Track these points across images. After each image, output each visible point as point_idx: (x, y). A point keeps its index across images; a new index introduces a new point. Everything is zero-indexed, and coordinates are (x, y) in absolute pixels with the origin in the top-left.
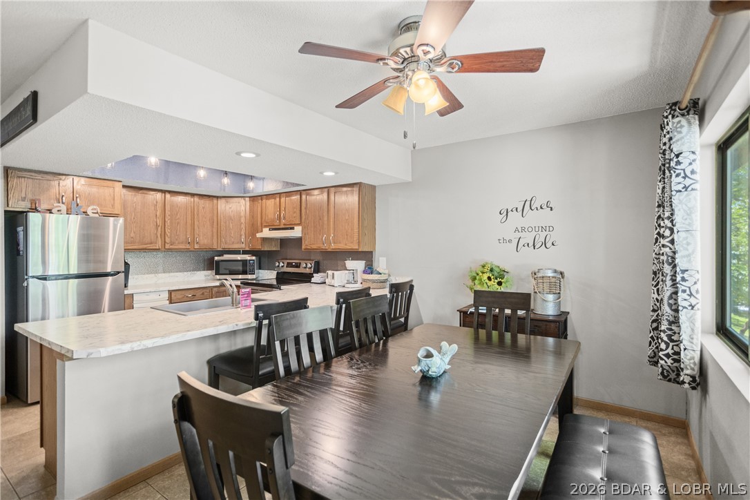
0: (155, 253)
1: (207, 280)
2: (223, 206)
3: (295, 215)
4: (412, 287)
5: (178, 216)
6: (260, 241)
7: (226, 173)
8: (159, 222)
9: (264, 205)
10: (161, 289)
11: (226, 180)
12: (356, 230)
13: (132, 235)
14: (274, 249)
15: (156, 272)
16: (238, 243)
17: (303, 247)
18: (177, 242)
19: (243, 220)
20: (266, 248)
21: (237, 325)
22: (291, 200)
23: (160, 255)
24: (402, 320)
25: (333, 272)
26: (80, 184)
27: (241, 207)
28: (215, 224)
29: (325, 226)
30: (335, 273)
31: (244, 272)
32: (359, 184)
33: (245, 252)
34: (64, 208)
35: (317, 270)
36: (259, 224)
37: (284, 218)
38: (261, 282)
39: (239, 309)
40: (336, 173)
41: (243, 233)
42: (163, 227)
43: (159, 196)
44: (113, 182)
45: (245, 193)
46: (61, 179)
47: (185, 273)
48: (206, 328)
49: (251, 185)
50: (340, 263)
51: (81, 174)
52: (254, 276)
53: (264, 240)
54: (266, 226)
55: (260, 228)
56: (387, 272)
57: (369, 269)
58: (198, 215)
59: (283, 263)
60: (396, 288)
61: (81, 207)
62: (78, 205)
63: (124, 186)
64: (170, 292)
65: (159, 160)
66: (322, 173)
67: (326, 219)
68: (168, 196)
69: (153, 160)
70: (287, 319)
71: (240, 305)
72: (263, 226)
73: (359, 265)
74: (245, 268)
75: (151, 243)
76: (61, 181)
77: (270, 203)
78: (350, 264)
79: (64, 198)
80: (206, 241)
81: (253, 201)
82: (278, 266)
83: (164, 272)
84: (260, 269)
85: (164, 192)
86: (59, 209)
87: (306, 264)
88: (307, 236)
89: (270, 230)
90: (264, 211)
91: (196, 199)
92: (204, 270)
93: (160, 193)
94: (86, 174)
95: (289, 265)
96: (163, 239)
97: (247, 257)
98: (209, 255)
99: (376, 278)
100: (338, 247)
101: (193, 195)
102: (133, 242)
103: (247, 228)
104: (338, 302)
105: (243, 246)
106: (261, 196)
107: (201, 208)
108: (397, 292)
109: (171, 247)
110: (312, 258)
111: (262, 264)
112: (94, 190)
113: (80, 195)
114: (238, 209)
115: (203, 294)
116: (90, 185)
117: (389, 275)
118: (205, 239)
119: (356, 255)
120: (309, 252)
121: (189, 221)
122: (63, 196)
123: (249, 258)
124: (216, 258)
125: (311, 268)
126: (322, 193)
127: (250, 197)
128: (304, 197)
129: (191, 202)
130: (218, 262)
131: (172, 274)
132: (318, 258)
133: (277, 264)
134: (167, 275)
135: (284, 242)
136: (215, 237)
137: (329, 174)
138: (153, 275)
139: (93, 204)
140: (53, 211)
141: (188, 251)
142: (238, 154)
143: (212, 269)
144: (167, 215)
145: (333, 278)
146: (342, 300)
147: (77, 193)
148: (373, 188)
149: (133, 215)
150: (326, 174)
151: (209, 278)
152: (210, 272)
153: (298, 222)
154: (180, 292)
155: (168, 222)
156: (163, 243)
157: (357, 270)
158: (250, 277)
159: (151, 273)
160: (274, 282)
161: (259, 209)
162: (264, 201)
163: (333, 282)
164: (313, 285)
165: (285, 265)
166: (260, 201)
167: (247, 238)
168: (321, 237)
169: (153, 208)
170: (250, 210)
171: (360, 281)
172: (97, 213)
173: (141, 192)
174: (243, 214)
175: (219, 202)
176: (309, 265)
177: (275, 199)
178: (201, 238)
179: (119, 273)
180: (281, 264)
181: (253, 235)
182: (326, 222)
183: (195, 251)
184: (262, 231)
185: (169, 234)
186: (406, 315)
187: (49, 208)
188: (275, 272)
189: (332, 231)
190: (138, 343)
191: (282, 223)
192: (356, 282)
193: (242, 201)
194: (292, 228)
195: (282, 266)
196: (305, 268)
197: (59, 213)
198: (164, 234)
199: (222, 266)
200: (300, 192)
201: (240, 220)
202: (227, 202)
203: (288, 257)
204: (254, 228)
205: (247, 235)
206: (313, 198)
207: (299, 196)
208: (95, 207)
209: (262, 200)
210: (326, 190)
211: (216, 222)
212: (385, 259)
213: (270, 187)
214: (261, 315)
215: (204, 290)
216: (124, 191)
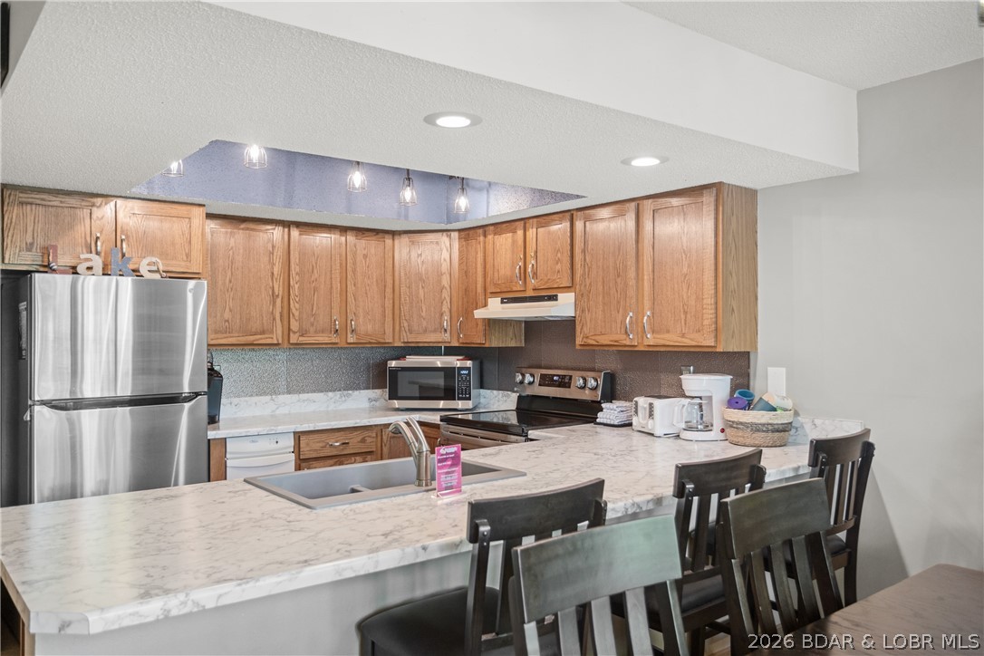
0: (271, 352)
1: (373, 410)
2: (405, 251)
3: (559, 267)
4: (868, 450)
5: (316, 275)
6: (481, 327)
7: (408, 176)
8: (279, 289)
9: (490, 247)
10: (280, 429)
11: (408, 194)
12: (709, 300)
13: (227, 315)
14: (512, 344)
15: (274, 392)
16: (435, 331)
17: (579, 341)
18: (312, 329)
19: (445, 281)
20: (495, 342)
21: (424, 548)
22: (549, 232)
23: (282, 356)
24: (842, 535)
25: (650, 400)
26: (127, 214)
27: (442, 253)
28: (389, 290)
29: (631, 292)
30: (657, 403)
31: (449, 394)
32: (717, 187)
33: (450, 351)
34: (98, 262)
35: (610, 395)
36: (480, 289)
37: (535, 275)
38: (484, 418)
39: (433, 495)
40: (664, 160)
41: (445, 308)
42: (286, 299)
43: (277, 233)
44: (189, 207)
45: (449, 222)
46: (93, 205)
47: (330, 394)
48: (348, 554)
49: (462, 202)
50: (665, 378)
51: (128, 193)
52: (469, 404)
53: (492, 323)
54: (494, 294)
55: (481, 298)
56: (789, 404)
57: (742, 396)
58: (354, 271)
59: (532, 375)
60: (825, 453)
61: (129, 259)
62: (123, 255)
63: (210, 216)
64: (298, 436)
65: (267, 149)
66: (626, 162)
67: (632, 274)
68: (295, 233)
69: (255, 153)
70: (557, 556)
71: (435, 484)
72: (488, 294)
73: (715, 386)
74: (450, 387)
75: (263, 332)
76: (94, 209)
77: (504, 242)
78: (694, 383)
79: (99, 243)
80: (370, 327)
81: (467, 239)
82: (522, 382)
83: (289, 393)
84: (482, 386)
85: (287, 224)
86: (89, 264)
87: (585, 380)
88: (588, 316)
89: (502, 302)
90: (489, 259)
91: (351, 238)
92: (368, 388)
93: (281, 228)
94: (136, 191)
95: (546, 381)
96: (286, 323)
97: (455, 361)
98: (378, 357)
99: (763, 421)
100: (662, 342)
101: (344, 230)
102: (227, 331)
103: (454, 299)
104: (680, 491)
105: (447, 337)
106: (483, 228)
107: (360, 258)
108: (830, 463)
109: (302, 339)
110: (598, 366)
111: (485, 379)
112: (153, 225)
113: (127, 237)
114: (436, 257)
115: (363, 441)
116: (147, 215)
117: (796, 414)
118: (370, 323)
119: (706, 361)
120: (592, 350)
121: (337, 285)
122: (98, 238)
123: (459, 364)
124: (393, 364)
125: (595, 389)
126: (622, 214)
127: (459, 231)
128: (579, 225)
129: (341, 244)
130: (394, 372)
131: (304, 396)
132: (613, 365)
133: (519, 378)
134: (294, 397)
135: (533, 328)
136: (389, 319)
137: (645, 162)
138: (268, 397)
139: (151, 253)
140: (79, 270)
141: (333, 347)
142: (430, 120)
143: (381, 386)
144: (293, 272)
145: (651, 415)
146: (690, 486)
147: (122, 232)
148: (750, 195)
149: (229, 274)
150: (638, 163)
151: (377, 404)
152: (378, 392)
153: (566, 283)
154: (316, 436)
155: (296, 288)
156: (286, 332)
157: (710, 398)
158: (460, 404)
159: (265, 394)
160: (513, 420)
161: (480, 255)
162: (490, 237)
163: (650, 425)
164: (600, 429)
165: (537, 381)
166: (482, 238)
167: (455, 319)
168: (619, 318)
169: (266, 259)
170: (461, 259)
171: (718, 425)
172: (158, 271)
173: (242, 226)
174: (445, 267)
175: (396, 242)
176: (592, 383)
177: (514, 232)
178: (361, 320)
179: (197, 394)
180: (528, 378)
181: (468, 313)
182: (632, 283)
183: (351, 347)
184: (486, 305)
185: (297, 314)
186: (851, 524)
187: (72, 262)
188: (514, 396)
189: (647, 304)
190: (182, 597)
191: (530, 287)
192: (708, 428)
193: (444, 239)
194: (553, 298)
195: (530, 383)
196: (583, 388)
197: (90, 273)
198: (287, 314)
199: (403, 379)
200: (570, 215)
201: (440, 281)
202: (413, 243)
203: (543, 363)
204: (469, 299)
205: (454, 314)
206: (601, 226)
207: (568, 224)
208: (154, 259)
209: (485, 236)
210: (633, 205)
211: (391, 286)
212: (783, 370)
213: (501, 206)
214: (485, 529)
215: (366, 434)
216: (212, 225)
